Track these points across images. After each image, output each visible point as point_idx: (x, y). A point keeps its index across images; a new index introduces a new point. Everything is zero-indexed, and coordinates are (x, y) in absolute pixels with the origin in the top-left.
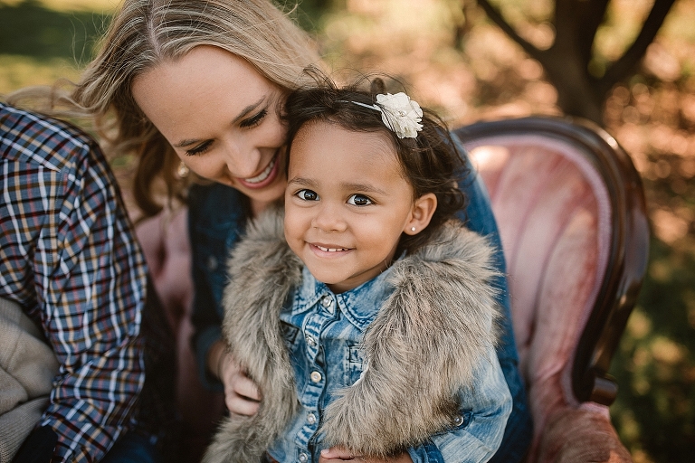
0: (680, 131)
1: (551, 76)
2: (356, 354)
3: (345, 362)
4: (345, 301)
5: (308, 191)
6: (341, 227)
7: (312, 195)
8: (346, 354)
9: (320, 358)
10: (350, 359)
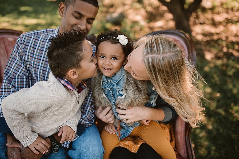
0: (213, 27)
1: (171, 11)
2: (119, 90)
3: (117, 93)
4: (111, 79)
5: (102, 56)
6: (110, 64)
7: (103, 57)
8: (117, 91)
9: (113, 93)
10: (118, 92)
